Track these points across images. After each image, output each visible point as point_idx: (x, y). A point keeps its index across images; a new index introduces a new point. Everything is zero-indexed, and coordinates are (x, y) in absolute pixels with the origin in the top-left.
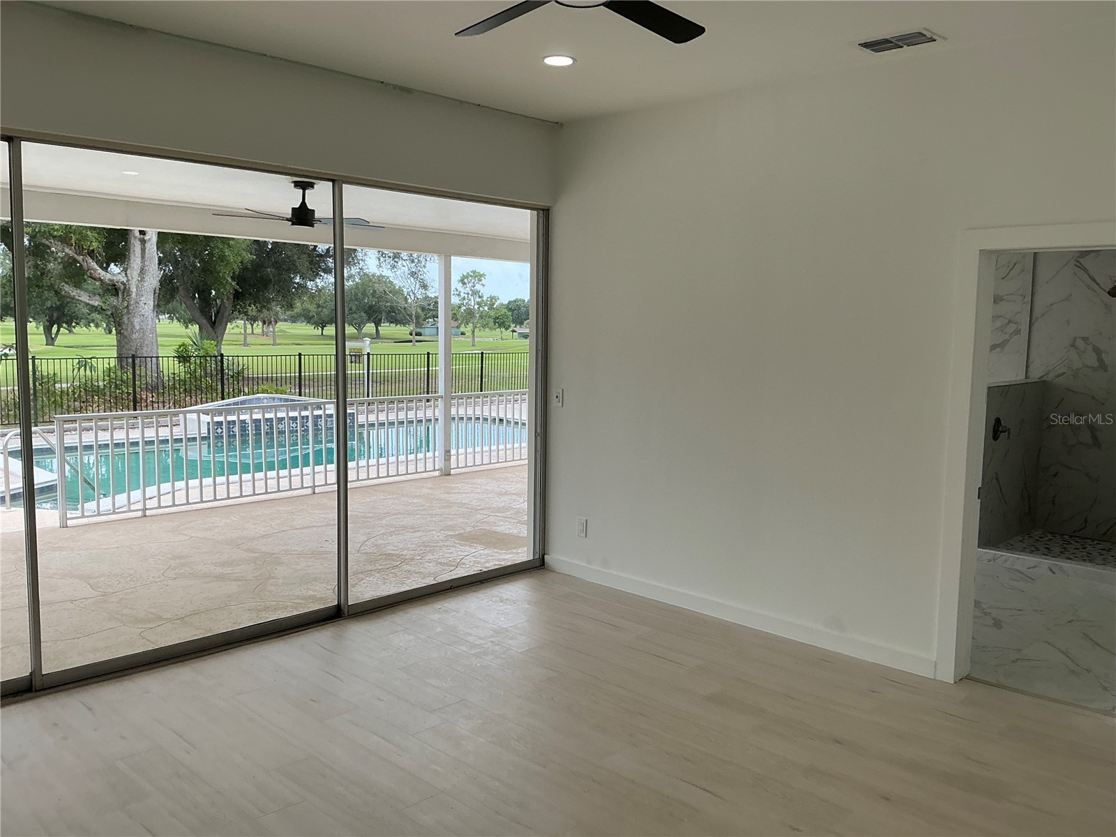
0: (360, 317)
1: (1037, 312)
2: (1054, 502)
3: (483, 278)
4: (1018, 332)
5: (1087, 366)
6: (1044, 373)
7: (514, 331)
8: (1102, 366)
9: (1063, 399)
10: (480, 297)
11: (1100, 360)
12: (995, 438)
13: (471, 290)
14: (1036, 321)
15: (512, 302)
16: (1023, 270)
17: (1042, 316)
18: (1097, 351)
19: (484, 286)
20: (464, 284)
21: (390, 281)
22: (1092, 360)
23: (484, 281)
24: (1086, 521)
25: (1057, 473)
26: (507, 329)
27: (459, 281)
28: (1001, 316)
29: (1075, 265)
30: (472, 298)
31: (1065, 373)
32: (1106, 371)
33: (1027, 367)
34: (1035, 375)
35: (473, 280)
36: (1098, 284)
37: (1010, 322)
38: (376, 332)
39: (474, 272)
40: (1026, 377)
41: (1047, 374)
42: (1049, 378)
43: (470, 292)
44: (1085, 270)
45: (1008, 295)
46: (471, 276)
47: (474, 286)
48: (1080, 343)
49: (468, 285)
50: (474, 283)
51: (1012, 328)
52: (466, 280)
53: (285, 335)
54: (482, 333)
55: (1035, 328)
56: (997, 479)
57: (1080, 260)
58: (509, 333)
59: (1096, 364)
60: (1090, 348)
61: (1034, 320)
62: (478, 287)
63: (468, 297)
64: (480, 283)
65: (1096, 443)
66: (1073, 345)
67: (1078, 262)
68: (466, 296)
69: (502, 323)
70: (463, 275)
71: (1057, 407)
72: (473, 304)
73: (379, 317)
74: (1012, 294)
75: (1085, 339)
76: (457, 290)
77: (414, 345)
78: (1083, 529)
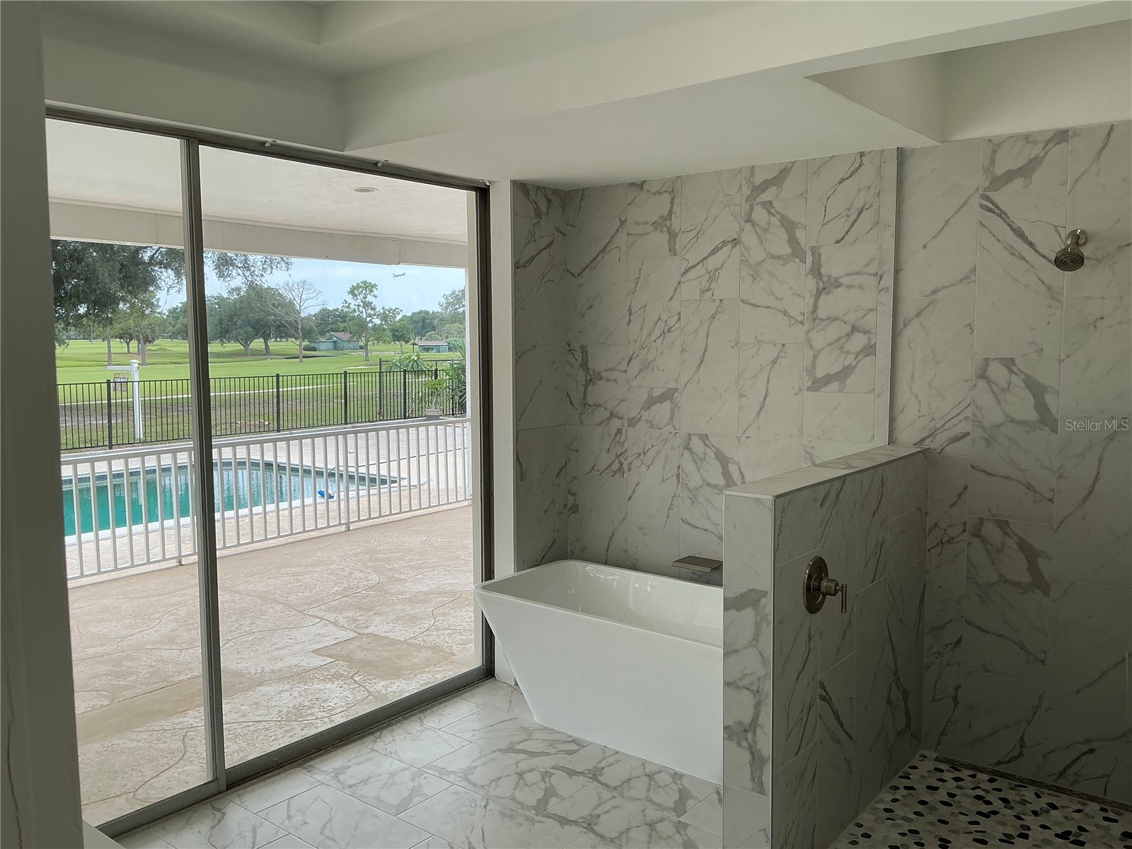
0: (246, 332)
1: (908, 309)
2: (955, 698)
3: (374, 289)
4: (870, 350)
5: (1013, 421)
6: (925, 434)
7: (414, 344)
8: (1046, 419)
9: (966, 488)
10: (372, 309)
11: (1041, 406)
12: (813, 606)
13: (362, 302)
14: (905, 326)
15: (416, 313)
16: (878, 223)
17: (918, 315)
18: (1036, 389)
19: (376, 297)
20: (355, 295)
21: (279, 293)
22: (1023, 406)
23: (375, 292)
24: (1022, 743)
25: (960, 640)
26: (407, 342)
27: (349, 293)
28: (837, 319)
29: (983, 207)
30: (364, 310)
31: (968, 434)
32: (1054, 430)
33: (892, 420)
34: (909, 437)
35: (364, 292)
36: (1031, 244)
37: (854, 329)
38: (266, 348)
39: (365, 283)
40: (892, 440)
41: (932, 435)
42: (934, 444)
43: (362, 304)
44: (1002, 215)
45: (848, 275)
46: (361, 287)
47: (365, 298)
48: (998, 373)
49: (358, 297)
50: (365, 294)
51: (859, 341)
52: (356, 292)
53: (164, 353)
54: (376, 347)
55: (903, 341)
56: (826, 698)
57: (992, 195)
58: (409, 346)
59: (1033, 416)
60: (1018, 381)
61: (901, 325)
62: (370, 298)
63: (358, 309)
64: (372, 294)
65: (1039, 583)
66: (983, 376)
67: (988, 199)
68: (356, 308)
69: (402, 336)
70: (353, 286)
71: (954, 504)
72: (365, 316)
73: (268, 332)
74: (857, 273)
75: (1009, 363)
76: (346, 302)
77: (301, 361)
78: (1016, 758)
